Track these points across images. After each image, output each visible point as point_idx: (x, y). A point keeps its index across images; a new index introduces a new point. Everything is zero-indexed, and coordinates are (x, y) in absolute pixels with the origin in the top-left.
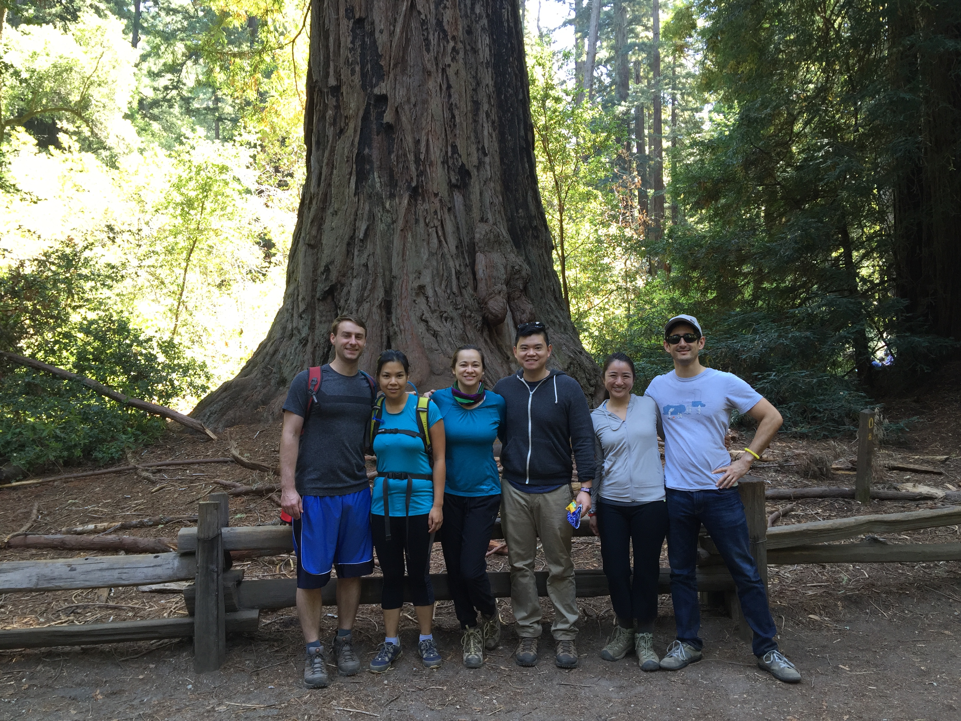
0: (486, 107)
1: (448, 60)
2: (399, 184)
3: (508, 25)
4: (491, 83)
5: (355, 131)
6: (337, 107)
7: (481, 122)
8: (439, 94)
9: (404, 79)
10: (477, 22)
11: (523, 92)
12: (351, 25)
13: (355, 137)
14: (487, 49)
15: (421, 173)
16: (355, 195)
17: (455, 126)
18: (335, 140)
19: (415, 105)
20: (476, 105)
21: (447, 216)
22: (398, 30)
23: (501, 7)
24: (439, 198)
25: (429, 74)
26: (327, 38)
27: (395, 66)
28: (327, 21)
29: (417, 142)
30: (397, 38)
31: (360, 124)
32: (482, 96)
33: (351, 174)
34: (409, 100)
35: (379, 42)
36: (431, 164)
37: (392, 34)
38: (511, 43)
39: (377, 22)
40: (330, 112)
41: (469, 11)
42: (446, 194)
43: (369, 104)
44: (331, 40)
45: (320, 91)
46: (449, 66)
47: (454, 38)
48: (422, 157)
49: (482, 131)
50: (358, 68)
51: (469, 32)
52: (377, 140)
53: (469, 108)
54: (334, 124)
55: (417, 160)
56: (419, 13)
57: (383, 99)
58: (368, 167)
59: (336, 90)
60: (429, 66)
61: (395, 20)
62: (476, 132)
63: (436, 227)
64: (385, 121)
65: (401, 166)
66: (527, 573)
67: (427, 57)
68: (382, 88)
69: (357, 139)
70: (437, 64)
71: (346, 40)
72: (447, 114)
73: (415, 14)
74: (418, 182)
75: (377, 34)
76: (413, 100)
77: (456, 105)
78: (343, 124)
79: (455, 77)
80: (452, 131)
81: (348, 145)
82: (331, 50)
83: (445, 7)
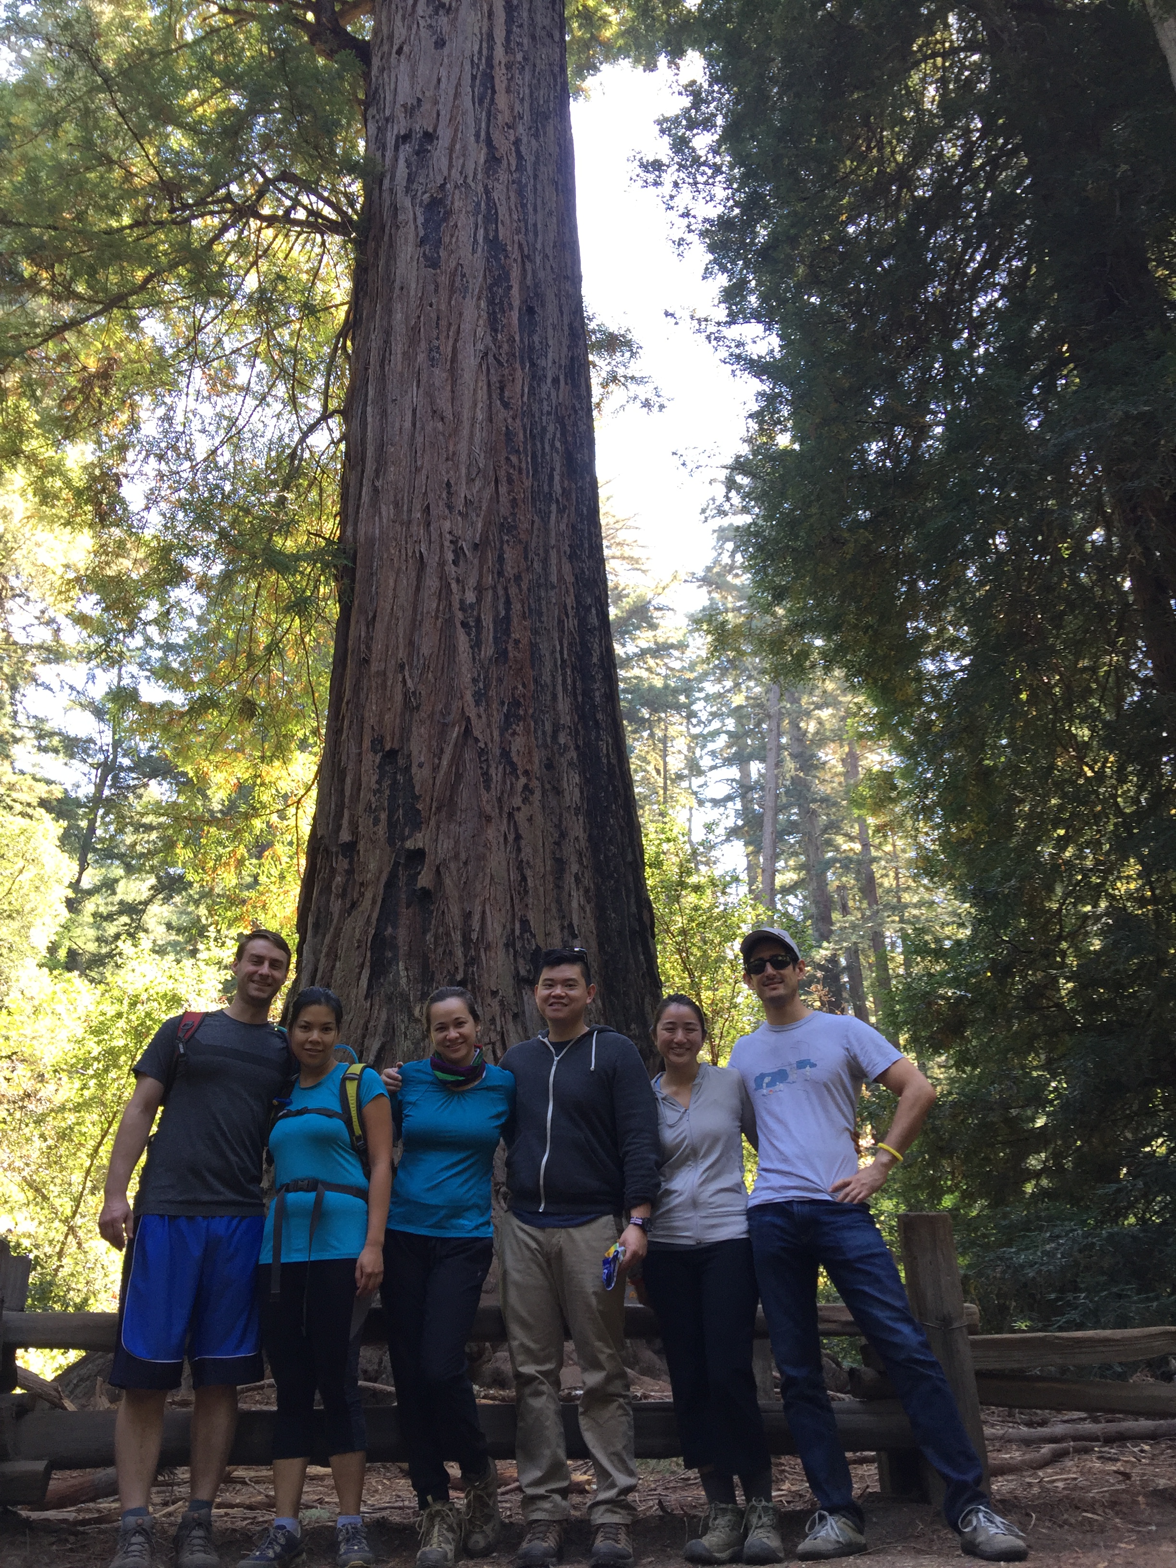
0: (575, 868)
1: (517, 801)
2: (438, 976)
3: (609, 762)
4: (582, 836)
5: (374, 902)
6: (350, 872)
7: (566, 888)
8: (502, 846)
9: (452, 827)
10: (561, 755)
11: (634, 852)
12: (378, 761)
13: (372, 910)
14: (577, 791)
15: (472, 962)
16: (366, 998)
17: (526, 892)
18: (342, 918)
19: (466, 863)
20: (560, 865)
21: (511, 1026)
22: (445, 763)
23: (598, 738)
24: (499, 998)
25: (489, 819)
26: (342, 781)
27: (439, 809)
28: (344, 758)
29: (467, 916)
30: (442, 772)
31: (381, 892)
32: (569, 851)
33: (362, 966)
34: (456, 857)
35: (417, 780)
36: (488, 948)
37: (436, 769)
38: (614, 786)
39: (415, 753)
40: (339, 879)
41: (549, 740)
42: (511, 992)
43: (397, 864)
44: (348, 781)
45: (326, 850)
46: (519, 809)
47: (526, 773)
48: (474, 936)
49: (570, 902)
50: (383, 816)
51: (550, 766)
52: (406, 915)
53: (548, 868)
54: (343, 895)
55: (466, 941)
56: (477, 740)
57: (419, 855)
58: (389, 955)
59: (350, 849)
60: (488, 808)
61: (442, 751)
62: (559, 902)
63: (494, 1044)
64: (419, 886)
65: (440, 950)
66: (544, 1388)
67: (485, 796)
68: (417, 841)
69: (375, 915)
70: (501, 808)
71: (370, 779)
72: (514, 876)
73: (470, 742)
74: (466, 972)
75: (414, 769)
76: (463, 856)
77: (528, 863)
78: (355, 895)
79: (527, 824)
80: (521, 899)
81: (361, 923)
82: (347, 794)
83: (514, 733)
